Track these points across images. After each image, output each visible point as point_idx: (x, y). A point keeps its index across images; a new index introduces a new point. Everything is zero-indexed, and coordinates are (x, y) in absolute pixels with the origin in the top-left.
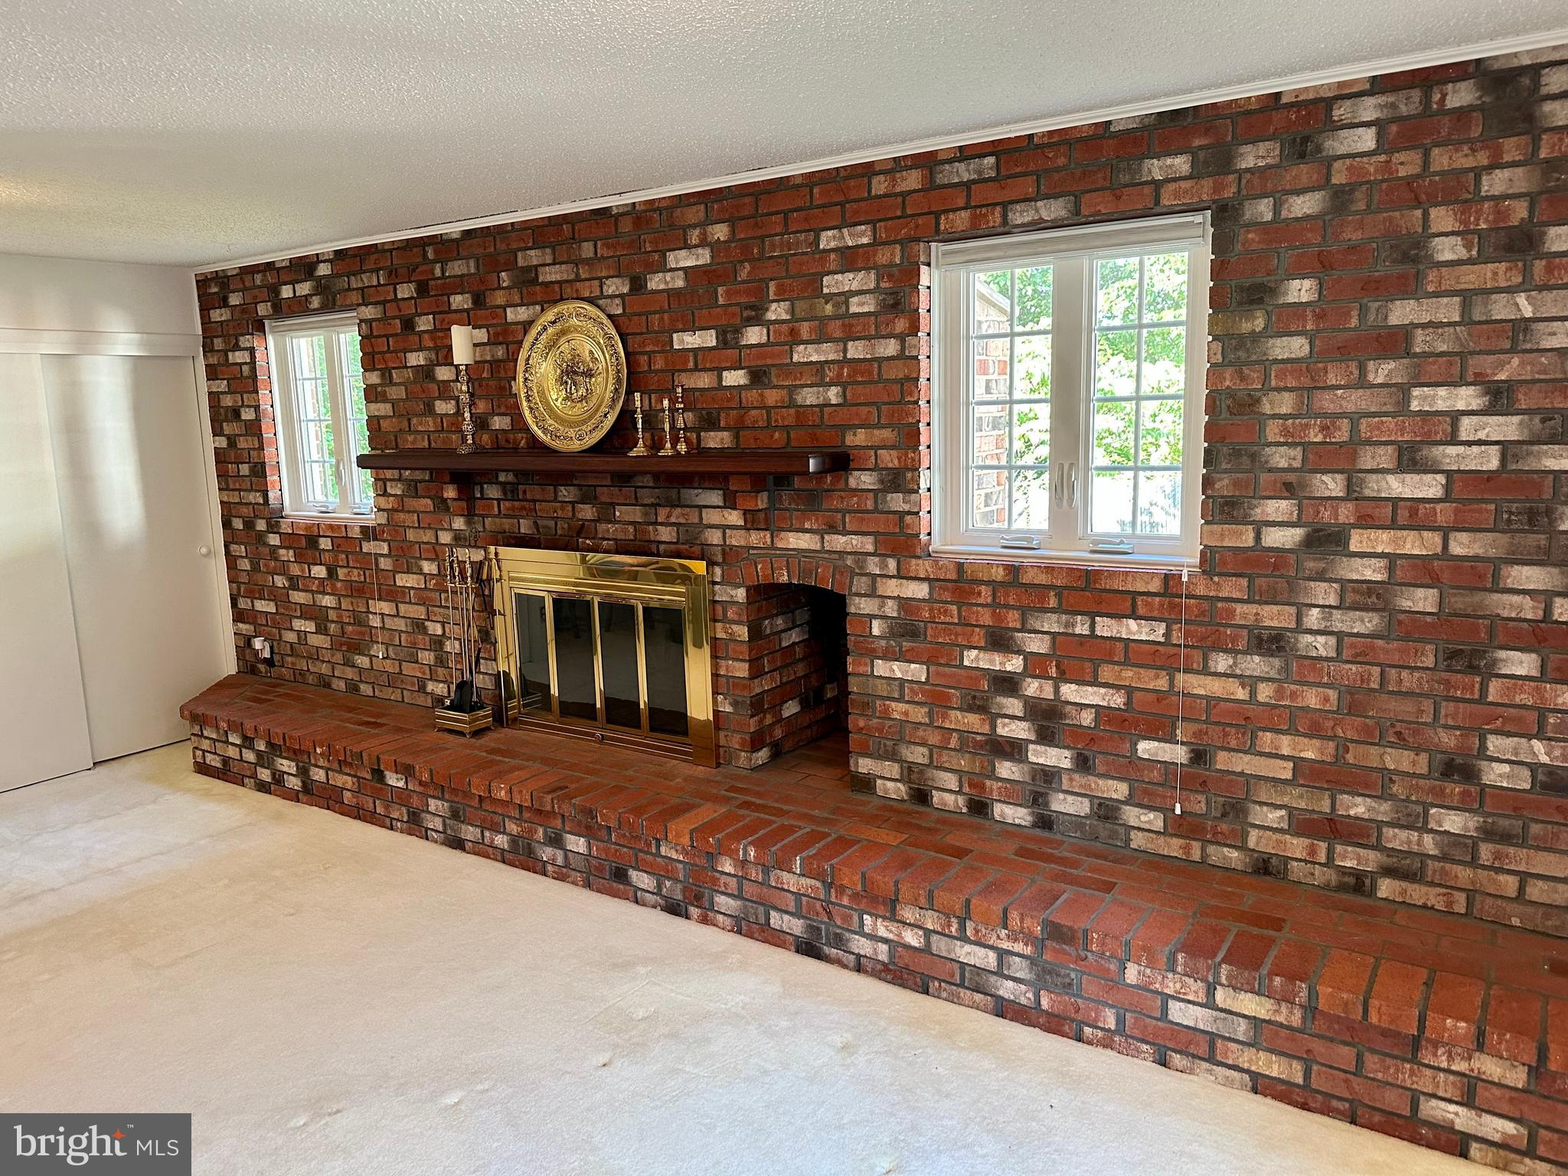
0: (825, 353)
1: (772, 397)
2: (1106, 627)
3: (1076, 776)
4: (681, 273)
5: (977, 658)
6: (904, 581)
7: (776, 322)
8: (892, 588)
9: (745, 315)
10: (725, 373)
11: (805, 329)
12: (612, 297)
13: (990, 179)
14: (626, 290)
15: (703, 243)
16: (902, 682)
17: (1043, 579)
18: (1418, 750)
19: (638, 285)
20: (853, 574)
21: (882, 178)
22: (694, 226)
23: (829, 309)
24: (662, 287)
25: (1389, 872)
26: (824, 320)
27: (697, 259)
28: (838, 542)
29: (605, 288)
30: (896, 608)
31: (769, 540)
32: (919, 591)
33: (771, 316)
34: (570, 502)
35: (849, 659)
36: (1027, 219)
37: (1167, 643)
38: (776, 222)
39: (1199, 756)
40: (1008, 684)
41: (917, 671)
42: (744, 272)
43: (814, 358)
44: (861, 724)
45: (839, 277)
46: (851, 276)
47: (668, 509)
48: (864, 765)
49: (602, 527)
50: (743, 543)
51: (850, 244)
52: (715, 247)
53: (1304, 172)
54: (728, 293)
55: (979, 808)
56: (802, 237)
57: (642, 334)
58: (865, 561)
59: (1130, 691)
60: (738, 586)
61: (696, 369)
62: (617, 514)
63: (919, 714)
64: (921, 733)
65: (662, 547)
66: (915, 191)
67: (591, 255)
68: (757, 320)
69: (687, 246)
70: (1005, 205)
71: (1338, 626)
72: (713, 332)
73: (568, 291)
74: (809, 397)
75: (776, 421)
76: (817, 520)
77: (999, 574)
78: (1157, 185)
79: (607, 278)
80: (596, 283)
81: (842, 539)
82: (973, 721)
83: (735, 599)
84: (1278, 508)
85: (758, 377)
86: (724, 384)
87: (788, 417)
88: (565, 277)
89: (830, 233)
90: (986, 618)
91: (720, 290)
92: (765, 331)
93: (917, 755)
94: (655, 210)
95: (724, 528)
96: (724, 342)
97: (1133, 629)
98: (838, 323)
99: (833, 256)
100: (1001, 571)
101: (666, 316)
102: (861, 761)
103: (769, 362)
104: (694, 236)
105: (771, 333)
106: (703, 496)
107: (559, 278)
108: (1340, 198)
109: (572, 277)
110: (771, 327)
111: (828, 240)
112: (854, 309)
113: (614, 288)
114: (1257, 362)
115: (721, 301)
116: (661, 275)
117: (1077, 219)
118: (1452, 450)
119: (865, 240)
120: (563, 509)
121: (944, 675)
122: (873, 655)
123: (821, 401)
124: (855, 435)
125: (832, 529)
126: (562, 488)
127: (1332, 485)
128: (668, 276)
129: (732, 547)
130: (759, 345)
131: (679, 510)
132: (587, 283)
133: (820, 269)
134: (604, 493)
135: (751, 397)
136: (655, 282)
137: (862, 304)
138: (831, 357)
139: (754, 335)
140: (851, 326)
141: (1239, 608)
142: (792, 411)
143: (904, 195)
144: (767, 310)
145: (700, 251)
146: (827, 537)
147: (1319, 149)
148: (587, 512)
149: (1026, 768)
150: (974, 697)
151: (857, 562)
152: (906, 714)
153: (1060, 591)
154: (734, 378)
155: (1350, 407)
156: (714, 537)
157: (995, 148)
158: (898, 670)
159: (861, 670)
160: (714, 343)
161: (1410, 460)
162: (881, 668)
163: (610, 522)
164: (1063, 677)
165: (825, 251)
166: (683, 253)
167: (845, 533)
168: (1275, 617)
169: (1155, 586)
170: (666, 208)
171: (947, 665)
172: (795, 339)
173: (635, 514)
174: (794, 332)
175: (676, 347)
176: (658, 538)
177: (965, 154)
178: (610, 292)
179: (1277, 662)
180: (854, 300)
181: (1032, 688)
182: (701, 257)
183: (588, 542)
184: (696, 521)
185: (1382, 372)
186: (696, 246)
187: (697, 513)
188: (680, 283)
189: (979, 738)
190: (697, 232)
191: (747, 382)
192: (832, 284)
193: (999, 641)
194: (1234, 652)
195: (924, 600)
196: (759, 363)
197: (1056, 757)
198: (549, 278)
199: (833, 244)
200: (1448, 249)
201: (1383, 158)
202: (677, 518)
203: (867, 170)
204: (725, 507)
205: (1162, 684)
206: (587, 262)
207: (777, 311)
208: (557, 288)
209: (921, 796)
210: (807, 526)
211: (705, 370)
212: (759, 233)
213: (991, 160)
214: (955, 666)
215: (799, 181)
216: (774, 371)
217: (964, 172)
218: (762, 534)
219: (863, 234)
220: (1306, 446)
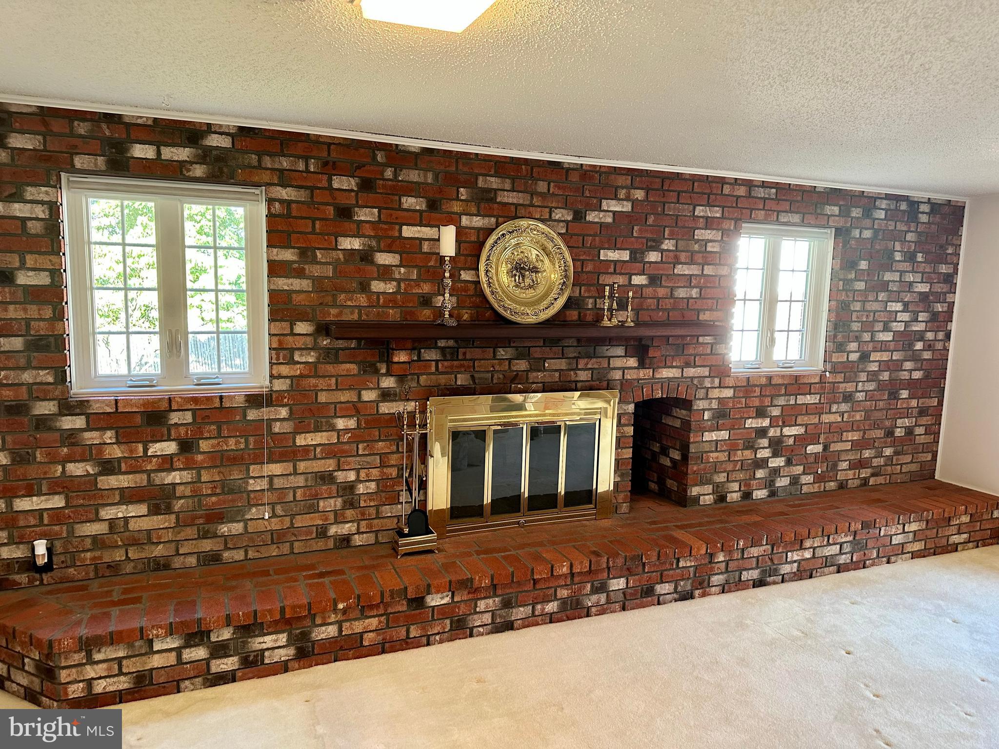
0: (694, 270)
1: (661, 292)
2: (801, 400)
3: (786, 468)
4: (611, 214)
5: (751, 423)
6: (722, 389)
7: (668, 250)
8: (715, 393)
9: (649, 244)
10: (633, 277)
11: (683, 257)
12: (559, 221)
13: (773, 199)
14: (569, 218)
15: (628, 198)
16: (717, 441)
17: (780, 381)
18: (881, 429)
19: (579, 216)
20: (697, 388)
21: (728, 186)
22: (623, 188)
23: (696, 247)
24: (596, 220)
25: (873, 475)
26: (693, 253)
27: (623, 207)
28: (690, 372)
29: (553, 215)
30: (717, 403)
31: (651, 374)
32: (729, 393)
33: (664, 247)
34: (506, 359)
35: (692, 435)
36: (785, 220)
37: (820, 403)
38: (673, 196)
39: (826, 448)
40: (762, 432)
41: (724, 435)
42: (651, 220)
43: (686, 273)
44: (695, 468)
45: (703, 231)
46: (709, 232)
47: (586, 360)
48: (695, 491)
49: (532, 376)
50: (635, 377)
51: (710, 215)
52: (635, 202)
53: (867, 222)
54: (640, 230)
55: (747, 495)
56: (686, 207)
57: (578, 247)
58: (704, 381)
59: (806, 425)
60: (630, 403)
61: (615, 273)
62: (547, 365)
63: (723, 456)
64: (724, 466)
65: (579, 385)
66: (742, 196)
67: (546, 191)
68: (656, 248)
69: (616, 198)
70: (778, 212)
71: (866, 388)
72: (628, 252)
73: (522, 211)
74: (681, 293)
75: (662, 306)
76: (680, 361)
77: (764, 381)
78: (829, 216)
79: (556, 208)
80: (547, 210)
81: (693, 370)
82: (748, 454)
83: (627, 411)
84: (853, 346)
85: (654, 280)
86: (632, 283)
87: (668, 304)
88: (521, 202)
89: (701, 208)
90: (756, 402)
91: (635, 228)
92: (660, 255)
93: (721, 478)
94: (597, 172)
95: (623, 369)
96: (633, 258)
97: (810, 399)
98: (701, 255)
99: (701, 220)
100: (764, 379)
101: (597, 238)
102: (693, 489)
103: (661, 272)
104: (622, 193)
105: (664, 256)
106: (611, 350)
107: (515, 201)
108: (876, 232)
109: (528, 202)
110: (664, 253)
111: (699, 211)
112: (709, 249)
113: (560, 215)
114: (851, 290)
115: (635, 234)
116: (596, 212)
117: (803, 223)
118: (895, 324)
119: (718, 215)
120: (500, 364)
121: (737, 434)
122: (703, 430)
123: (688, 296)
124: (704, 314)
125: (688, 365)
126: (500, 349)
127: (867, 337)
128: (602, 214)
129: (627, 380)
130: (656, 262)
131: (594, 360)
132: (539, 209)
133: (694, 226)
134: (537, 353)
135: (648, 291)
136: (592, 217)
137: (714, 247)
138: (695, 273)
139: (653, 257)
140: (706, 257)
141: (841, 385)
142: (672, 301)
143: (738, 197)
144: (662, 243)
145: (625, 203)
146: (685, 369)
147: (872, 215)
148: (522, 365)
149: (767, 470)
150: (749, 442)
151: (699, 382)
152: (717, 458)
153: (786, 386)
154: (639, 280)
155: (874, 309)
156: (617, 375)
157: (777, 186)
158: (714, 436)
159: (697, 439)
160: (628, 259)
161: (886, 329)
162: (708, 436)
163: (539, 371)
164: (785, 425)
165: (698, 217)
166: (614, 202)
167: (695, 366)
168: (850, 387)
169: (817, 380)
170: (605, 173)
171: (739, 429)
172: (677, 262)
173: (562, 364)
174: (676, 257)
175: (601, 258)
176: (577, 379)
177: (764, 185)
178: (557, 217)
179: (849, 404)
180: (709, 244)
181: (772, 433)
182: (627, 207)
183: (519, 386)
184: (606, 366)
185: (882, 296)
186: (622, 200)
187: (607, 362)
188: (609, 220)
189: (749, 461)
190: (624, 191)
191: (647, 283)
192: (700, 234)
193: (761, 413)
194: (838, 403)
195: (730, 398)
196: (656, 272)
197: (777, 462)
198: (506, 200)
199: (702, 214)
200: (898, 256)
201: (885, 222)
202: (593, 365)
203: (722, 181)
204: (625, 356)
205: (816, 421)
206: (541, 195)
207: (668, 245)
208: (513, 208)
209: (722, 498)
210: (674, 364)
211: (621, 274)
212: (663, 200)
213: (774, 191)
214: (742, 429)
215: (687, 177)
216: (664, 278)
217: (761, 193)
218: (648, 371)
219: (717, 212)
220: (862, 322)
